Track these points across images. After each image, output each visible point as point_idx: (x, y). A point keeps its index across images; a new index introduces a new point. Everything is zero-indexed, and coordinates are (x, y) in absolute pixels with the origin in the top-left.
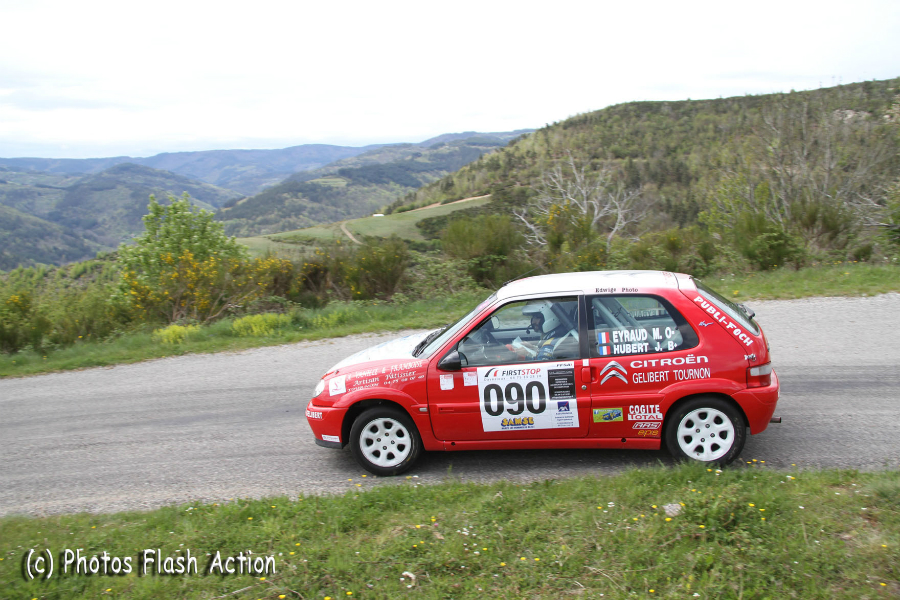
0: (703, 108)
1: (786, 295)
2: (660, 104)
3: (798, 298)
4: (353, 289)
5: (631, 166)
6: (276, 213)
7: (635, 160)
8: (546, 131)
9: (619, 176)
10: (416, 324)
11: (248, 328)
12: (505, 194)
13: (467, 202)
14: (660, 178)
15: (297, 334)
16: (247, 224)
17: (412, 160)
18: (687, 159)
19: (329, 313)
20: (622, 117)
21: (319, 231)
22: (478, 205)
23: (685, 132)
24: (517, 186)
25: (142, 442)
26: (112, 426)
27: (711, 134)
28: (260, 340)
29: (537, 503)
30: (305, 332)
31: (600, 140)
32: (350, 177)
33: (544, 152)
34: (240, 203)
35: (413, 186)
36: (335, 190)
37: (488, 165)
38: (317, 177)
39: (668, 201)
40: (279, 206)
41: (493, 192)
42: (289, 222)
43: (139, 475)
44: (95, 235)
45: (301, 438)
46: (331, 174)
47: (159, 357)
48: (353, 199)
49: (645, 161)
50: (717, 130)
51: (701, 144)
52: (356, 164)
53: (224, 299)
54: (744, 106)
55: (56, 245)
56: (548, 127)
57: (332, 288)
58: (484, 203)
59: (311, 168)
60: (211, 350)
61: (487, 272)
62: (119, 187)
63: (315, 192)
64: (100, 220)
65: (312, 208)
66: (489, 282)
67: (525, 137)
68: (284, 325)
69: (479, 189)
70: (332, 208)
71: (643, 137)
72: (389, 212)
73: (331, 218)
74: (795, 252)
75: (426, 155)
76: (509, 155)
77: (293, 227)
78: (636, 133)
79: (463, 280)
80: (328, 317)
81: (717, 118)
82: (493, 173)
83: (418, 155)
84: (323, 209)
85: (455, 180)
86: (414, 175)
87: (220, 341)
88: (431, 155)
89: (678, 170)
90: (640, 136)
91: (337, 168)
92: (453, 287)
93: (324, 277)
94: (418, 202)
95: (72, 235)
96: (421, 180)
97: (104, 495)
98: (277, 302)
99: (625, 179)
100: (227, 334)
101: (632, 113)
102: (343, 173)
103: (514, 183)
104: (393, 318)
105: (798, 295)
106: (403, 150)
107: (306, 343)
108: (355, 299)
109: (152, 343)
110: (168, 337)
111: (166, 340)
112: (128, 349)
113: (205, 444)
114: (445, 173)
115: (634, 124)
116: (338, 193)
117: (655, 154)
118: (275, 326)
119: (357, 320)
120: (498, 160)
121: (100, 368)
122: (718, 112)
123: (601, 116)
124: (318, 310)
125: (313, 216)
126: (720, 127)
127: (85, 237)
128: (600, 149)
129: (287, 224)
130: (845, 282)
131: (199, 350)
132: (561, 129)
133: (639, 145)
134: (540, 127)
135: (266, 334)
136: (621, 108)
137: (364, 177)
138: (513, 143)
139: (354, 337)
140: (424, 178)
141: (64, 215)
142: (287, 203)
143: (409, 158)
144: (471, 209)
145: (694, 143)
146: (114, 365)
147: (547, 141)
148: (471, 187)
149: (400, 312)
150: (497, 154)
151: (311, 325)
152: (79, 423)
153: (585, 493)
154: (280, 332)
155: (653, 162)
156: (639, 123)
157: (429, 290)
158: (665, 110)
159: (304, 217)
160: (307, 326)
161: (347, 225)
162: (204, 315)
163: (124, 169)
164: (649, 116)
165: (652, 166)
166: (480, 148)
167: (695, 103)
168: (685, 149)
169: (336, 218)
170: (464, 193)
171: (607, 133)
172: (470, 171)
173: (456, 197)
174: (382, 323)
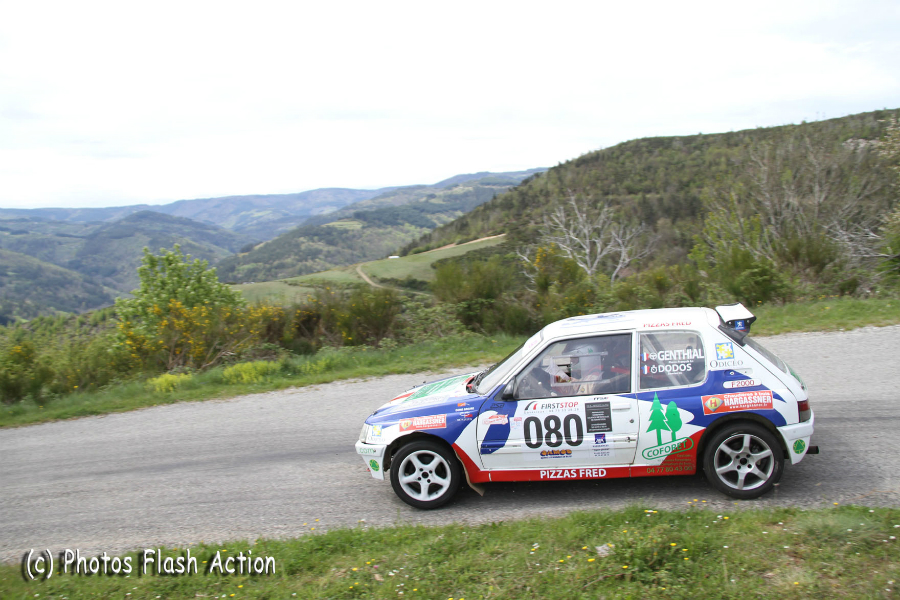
0: (714, 142)
1: (765, 332)
2: (671, 139)
3: (777, 334)
4: (344, 335)
5: (645, 203)
6: (293, 257)
7: (648, 196)
8: (559, 169)
9: (632, 212)
10: (401, 369)
11: (238, 376)
12: (519, 233)
13: (482, 242)
14: (674, 213)
15: (285, 380)
16: (264, 268)
17: (427, 202)
18: (700, 192)
19: (318, 359)
20: (634, 153)
21: (336, 274)
22: (493, 245)
23: (698, 166)
24: (532, 225)
25: (123, 489)
26: (96, 474)
27: (723, 167)
28: (250, 387)
29: (477, 546)
30: (293, 378)
31: (613, 177)
32: (365, 220)
33: (557, 190)
34: (257, 248)
35: (429, 227)
36: (351, 233)
37: (501, 204)
38: (332, 220)
39: (683, 235)
40: (296, 250)
41: (508, 232)
42: (306, 266)
43: (115, 520)
44: (115, 283)
45: (274, 484)
46: (347, 218)
47: (151, 405)
48: (368, 241)
49: (658, 196)
50: (729, 163)
51: (713, 177)
52: (371, 207)
53: (218, 347)
54: (755, 138)
55: (76, 293)
56: (561, 166)
57: (325, 335)
58: (499, 243)
59: (327, 211)
60: (202, 398)
61: (476, 316)
62: (138, 234)
63: (329, 236)
64: (119, 267)
65: (329, 252)
66: (478, 325)
67: (537, 175)
68: (274, 372)
69: (493, 228)
70: (348, 251)
71: (656, 172)
72: (404, 253)
73: (347, 261)
74: (782, 287)
75: (440, 197)
76: (523, 194)
77: (310, 271)
78: (648, 168)
79: (451, 323)
80: (316, 364)
81: (729, 151)
82: (506, 212)
83: (432, 196)
84: (339, 252)
85: (469, 220)
86: (429, 216)
87: (210, 389)
88: (445, 196)
89: (691, 204)
90: (652, 171)
91: (353, 211)
92: (442, 331)
93: (316, 323)
94: (433, 244)
95: (91, 282)
96: (435, 221)
97: (79, 541)
98: (270, 349)
99: (639, 214)
100: (218, 381)
101: (644, 149)
102: (358, 216)
103: (528, 222)
104: (380, 363)
105: (777, 331)
106: (417, 192)
107: (293, 390)
108: (346, 344)
109: (145, 391)
110: (160, 385)
111: (158, 389)
112: (122, 397)
113: (181, 490)
114: (460, 214)
115: (647, 159)
116: (354, 236)
117: (668, 188)
118: (265, 373)
119: (346, 366)
120: (512, 199)
121: (94, 417)
122: (729, 146)
123: (613, 153)
124: (308, 357)
125: (329, 259)
126: (733, 160)
127: (105, 285)
128: (613, 186)
129: (303, 268)
130: (825, 317)
131: (190, 399)
132: (573, 167)
133: (653, 180)
134: (552, 166)
135: (255, 381)
136: (632, 144)
137: (379, 219)
138: (526, 182)
139: (339, 383)
140: (438, 219)
141: (84, 263)
142: (303, 247)
143: (424, 199)
144: (486, 249)
145: (707, 177)
146: (106, 414)
147: (560, 179)
148: (486, 226)
149: (387, 356)
150: (510, 193)
151: (299, 371)
152: (65, 471)
153: (526, 535)
154: (269, 378)
155: (666, 196)
156: (651, 159)
157: (419, 334)
158: (676, 145)
159: (320, 262)
160: (296, 372)
161: (363, 267)
162: (199, 363)
163: (143, 218)
164: (660, 151)
165: (666, 202)
166: (494, 187)
167: (706, 137)
168: (698, 183)
169: (352, 260)
170: (479, 233)
171: (620, 170)
172: (485, 210)
173: (471, 237)
174: (367, 369)
